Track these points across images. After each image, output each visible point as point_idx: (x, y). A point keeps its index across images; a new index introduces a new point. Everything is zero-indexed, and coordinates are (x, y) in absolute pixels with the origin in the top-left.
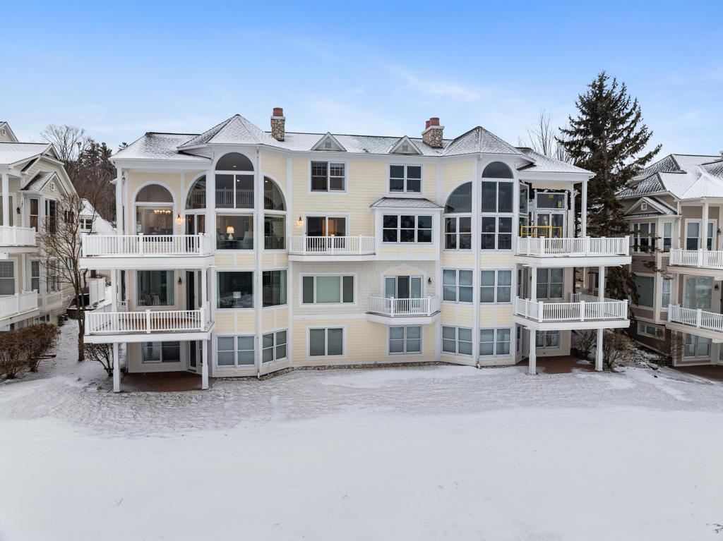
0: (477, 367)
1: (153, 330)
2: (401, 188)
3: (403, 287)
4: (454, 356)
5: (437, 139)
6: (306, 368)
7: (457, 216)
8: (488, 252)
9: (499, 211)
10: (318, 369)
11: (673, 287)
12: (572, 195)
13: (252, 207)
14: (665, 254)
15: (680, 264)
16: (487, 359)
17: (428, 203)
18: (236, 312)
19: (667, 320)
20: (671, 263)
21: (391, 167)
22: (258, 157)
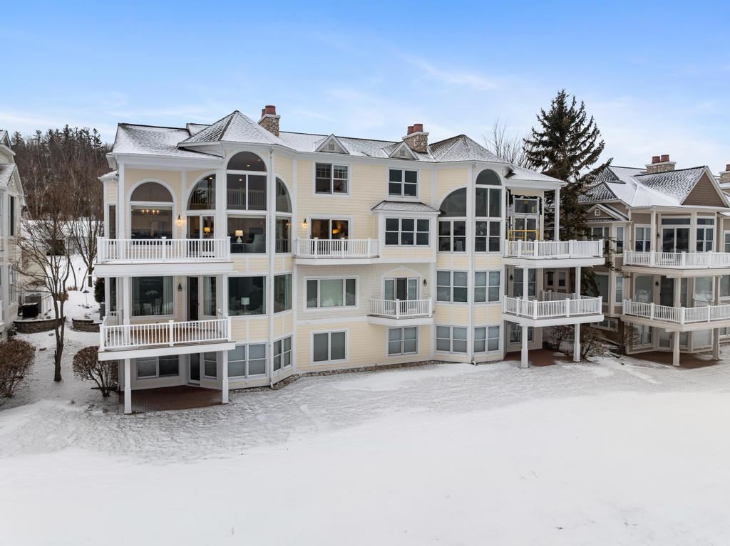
0: (473, 364)
1: (176, 342)
2: (399, 192)
3: (401, 289)
4: (449, 355)
5: (422, 144)
6: (311, 374)
7: (452, 220)
8: (481, 254)
9: (490, 216)
10: (324, 375)
11: (626, 284)
12: (543, 201)
13: (265, 209)
14: (619, 255)
15: (631, 263)
16: (481, 356)
17: (425, 207)
18: (248, 319)
19: (622, 313)
20: (625, 262)
21: (391, 171)
22: (271, 158)
